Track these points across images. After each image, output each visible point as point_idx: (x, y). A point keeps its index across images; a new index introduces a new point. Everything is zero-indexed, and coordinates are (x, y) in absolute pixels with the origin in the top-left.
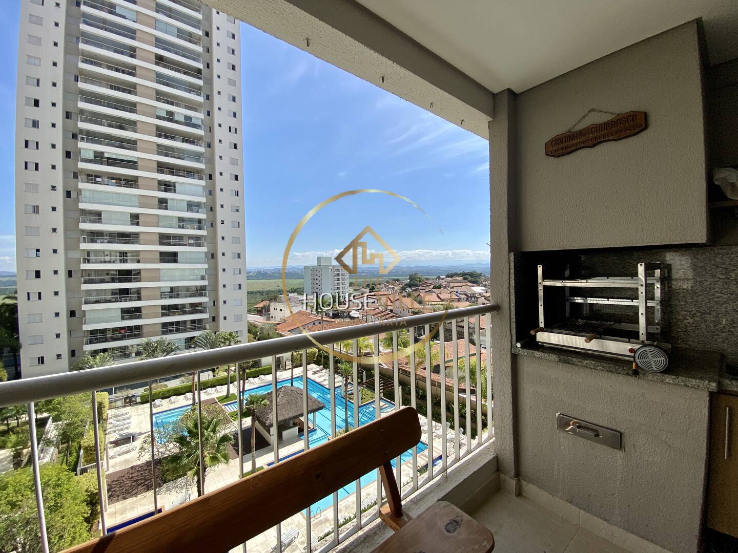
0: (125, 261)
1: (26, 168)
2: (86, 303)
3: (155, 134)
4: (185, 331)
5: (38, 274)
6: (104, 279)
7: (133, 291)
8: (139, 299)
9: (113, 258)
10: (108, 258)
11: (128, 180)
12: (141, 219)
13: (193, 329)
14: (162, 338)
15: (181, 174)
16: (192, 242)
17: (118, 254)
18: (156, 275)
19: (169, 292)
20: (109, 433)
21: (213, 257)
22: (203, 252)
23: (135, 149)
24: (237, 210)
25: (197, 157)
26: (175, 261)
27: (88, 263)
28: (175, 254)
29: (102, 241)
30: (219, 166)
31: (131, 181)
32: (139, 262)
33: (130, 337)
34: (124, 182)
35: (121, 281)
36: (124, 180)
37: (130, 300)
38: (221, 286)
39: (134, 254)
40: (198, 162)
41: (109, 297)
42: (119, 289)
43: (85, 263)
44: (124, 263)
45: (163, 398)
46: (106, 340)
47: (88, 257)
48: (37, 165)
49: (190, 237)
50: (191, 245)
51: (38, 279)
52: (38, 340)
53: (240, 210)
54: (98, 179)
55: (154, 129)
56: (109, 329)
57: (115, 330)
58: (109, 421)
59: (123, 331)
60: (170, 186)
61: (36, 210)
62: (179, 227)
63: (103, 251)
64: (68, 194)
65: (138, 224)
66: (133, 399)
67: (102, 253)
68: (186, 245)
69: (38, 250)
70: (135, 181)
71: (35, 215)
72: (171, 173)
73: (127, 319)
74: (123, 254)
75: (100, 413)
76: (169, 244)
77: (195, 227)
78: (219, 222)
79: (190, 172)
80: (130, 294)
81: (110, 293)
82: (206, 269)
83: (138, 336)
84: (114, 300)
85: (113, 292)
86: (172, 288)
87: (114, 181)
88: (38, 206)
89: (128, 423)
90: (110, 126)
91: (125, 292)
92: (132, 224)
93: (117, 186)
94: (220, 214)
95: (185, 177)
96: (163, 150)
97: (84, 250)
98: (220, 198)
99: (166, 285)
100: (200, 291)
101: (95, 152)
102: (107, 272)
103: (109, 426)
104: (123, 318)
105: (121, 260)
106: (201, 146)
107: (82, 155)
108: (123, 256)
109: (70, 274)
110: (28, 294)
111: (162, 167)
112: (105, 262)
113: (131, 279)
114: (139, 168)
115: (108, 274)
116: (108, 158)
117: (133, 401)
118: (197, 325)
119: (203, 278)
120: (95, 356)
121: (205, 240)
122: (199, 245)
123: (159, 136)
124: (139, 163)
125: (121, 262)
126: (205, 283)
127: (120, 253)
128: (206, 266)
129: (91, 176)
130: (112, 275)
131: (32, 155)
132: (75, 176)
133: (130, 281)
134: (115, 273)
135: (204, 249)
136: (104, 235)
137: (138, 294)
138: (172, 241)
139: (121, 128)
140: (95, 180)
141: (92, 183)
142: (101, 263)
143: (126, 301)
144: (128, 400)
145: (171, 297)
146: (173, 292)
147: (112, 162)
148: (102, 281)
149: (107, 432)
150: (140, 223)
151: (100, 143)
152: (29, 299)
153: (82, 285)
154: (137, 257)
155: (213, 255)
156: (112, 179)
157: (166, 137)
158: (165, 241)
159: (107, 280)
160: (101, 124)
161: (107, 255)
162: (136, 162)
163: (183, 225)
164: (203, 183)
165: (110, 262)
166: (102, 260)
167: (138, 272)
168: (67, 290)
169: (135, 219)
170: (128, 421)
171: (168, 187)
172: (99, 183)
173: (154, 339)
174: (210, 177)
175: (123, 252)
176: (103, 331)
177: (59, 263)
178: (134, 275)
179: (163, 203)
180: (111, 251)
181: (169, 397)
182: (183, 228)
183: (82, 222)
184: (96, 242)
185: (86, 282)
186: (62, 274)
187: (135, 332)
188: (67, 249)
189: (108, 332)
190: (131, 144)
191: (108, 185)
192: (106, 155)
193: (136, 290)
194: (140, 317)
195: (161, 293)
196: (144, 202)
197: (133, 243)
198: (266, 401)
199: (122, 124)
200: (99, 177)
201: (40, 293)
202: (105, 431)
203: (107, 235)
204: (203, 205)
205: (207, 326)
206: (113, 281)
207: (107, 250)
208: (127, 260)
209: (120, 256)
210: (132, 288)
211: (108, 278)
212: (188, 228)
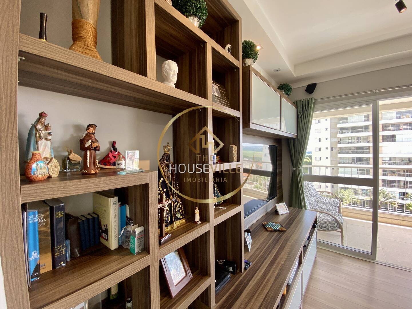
0: (359, 142)
2: (339, 163)
4: (399, 187)
5: (320, 149)
6: (348, 152)
7: (364, 158)
8: (368, 163)
9: (353, 141)
10: (350, 141)
12: (371, 117)
14: (384, 189)
16: (407, 127)
17: (356, 138)
19: (388, 161)
26: (394, 141)
27: (341, 144)
28: (394, 136)
29: (348, 132)
32: (368, 142)
35: (357, 153)
37: (363, 164)
39: (365, 138)
41: (351, 161)
42: (356, 157)
43: (339, 144)
47: (341, 141)
51: (320, 151)
61: (319, 121)
62: (397, 118)
63: (348, 137)
67: (348, 138)
68: (401, 129)
69: (320, 139)
73: (360, 174)
74: (359, 138)
76: (389, 130)
80: (362, 160)
81: (351, 160)
84: (353, 163)
85: (353, 159)
86: (391, 158)
91: (359, 159)
92: (365, 121)
97: (339, 138)
99: (387, 156)
102: (350, 148)
104: (358, 173)
105: (357, 142)
109: (332, 149)
110: (316, 157)
112: (349, 143)
115: (350, 149)
125: (357, 143)
127: (357, 137)
130: (352, 149)
133: (363, 153)
134: (354, 148)
136: (349, 129)
137: (367, 160)
138: (391, 128)
143: (360, 164)
145: (389, 164)
146: (392, 161)
148: (347, 153)
150: (369, 120)
152: (316, 160)
153: (338, 154)
154: (367, 139)
158: (386, 128)
159: (350, 152)
161: (350, 139)
163: (400, 116)
165: (351, 143)
166: (348, 142)
167: (368, 148)
168: (331, 156)
169: (366, 117)
175: (359, 137)
177: (328, 144)
178: (366, 149)
180: (352, 137)
182: (400, 118)
183: (338, 124)
184: (345, 133)
185: (340, 153)
186: (329, 149)
188: (331, 137)
193: (366, 158)
195: (383, 161)
197: (365, 132)
201: (320, 158)
206: (353, 153)
207: (350, 137)
208: (361, 141)
209: (357, 139)
210: (363, 157)
211: (350, 151)
212: (404, 118)
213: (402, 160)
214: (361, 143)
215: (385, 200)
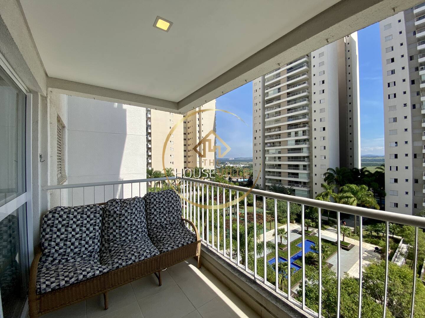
1: (389, 98)
5: (396, 156)
48: (395, 95)
51: (396, 159)
52: (396, 193)
61: (395, 120)
64: (414, 107)
69: (396, 143)
71: (394, 123)
88: (396, 118)
97: (424, 141)
107: (422, 79)
109: (415, 156)
110: (391, 167)
131: (392, 90)
132: (418, 94)
152: (391, 170)
153: (424, 163)
168: (414, 166)
177: (409, 149)
186: (411, 156)
188: (413, 141)
201: (397, 167)
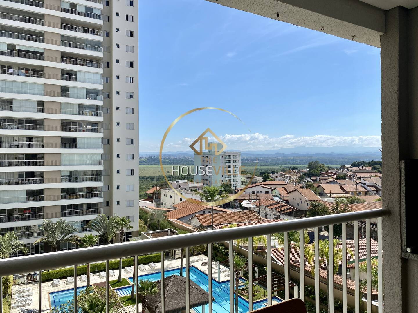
0: (30, 146)
3: (59, 26)
4: (81, 214)
6: (13, 163)
7: (38, 173)
8: (42, 182)
9: (21, 143)
10: (16, 143)
11: (35, 70)
12: (46, 106)
13: (89, 213)
14: (61, 220)
15: (81, 63)
16: (90, 128)
17: (25, 139)
18: (57, 160)
19: (68, 176)
20: (13, 308)
21: (108, 143)
22: (99, 138)
23: (42, 41)
24: (132, 97)
25: (96, 46)
26: (75, 146)
28: (74, 140)
29: (12, 127)
30: (116, 53)
31: (39, 71)
32: (43, 147)
33: (34, 217)
34: (32, 72)
35: (27, 164)
36: (32, 70)
37: (35, 183)
38: (115, 172)
39: (39, 139)
40: (97, 51)
41: (16, 179)
42: (25, 172)
44: (30, 147)
45: (61, 278)
46: (12, 220)
49: (89, 123)
50: (89, 131)
53: (134, 97)
54: (10, 70)
55: (59, 22)
56: (16, 210)
57: (20, 210)
58: (13, 296)
59: (27, 212)
60: (71, 74)
62: (79, 114)
63: (13, 137)
65: (43, 111)
66: (35, 277)
67: (12, 139)
68: (84, 131)
70: (42, 71)
72: (73, 63)
73: (31, 201)
74: (30, 139)
75: (6, 289)
76: (69, 130)
77: (93, 113)
78: (115, 108)
79: (89, 61)
80: (35, 177)
81: (18, 176)
82: (102, 154)
83: (40, 217)
84: (20, 182)
85: (21, 175)
86: (71, 172)
87: (24, 71)
89: (30, 300)
90: (21, 20)
91: (30, 175)
92: (38, 111)
93: (26, 76)
94: (116, 100)
95: (84, 65)
96: (67, 41)
98: (116, 85)
99: (65, 169)
100: (96, 176)
101: (8, 45)
102: (16, 156)
103: (13, 301)
104: (28, 200)
105: (27, 145)
106: (100, 35)
108: (30, 141)
111: (65, 57)
112: (14, 147)
113: (36, 163)
114: (45, 58)
115: (16, 158)
116: (19, 50)
117: (34, 279)
118: (92, 208)
119: (99, 163)
120: (4, 234)
121: (102, 127)
122: (96, 131)
123: (63, 27)
124: (46, 54)
125: (27, 147)
126: (100, 168)
127: (27, 138)
128: (102, 151)
129: (4, 67)
130: (20, 158)
133: (35, 164)
134: (22, 156)
135: (101, 135)
136: (15, 121)
137: (42, 177)
138: (72, 127)
139: (31, 21)
140: (8, 71)
141: (5, 74)
142: (11, 147)
143: (31, 183)
144: (30, 278)
145: (70, 181)
146: (72, 176)
147: (23, 53)
148: (11, 164)
149: (11, 307)
150: (45, 110)
151: (12, 36)
154: (41, 142)
155: (108, 140)
156: (22, 69)
157: (69, 28)
158: (66, 127)
159: (15, 163)
160: (13, 19)
161: (16, 140)
162: (42, 53)
163: (82, 112)
164: (101, 71)
165: (18, 147)
166: (12, 145)
167: (42, 156)
169: (41, 106)
170: (29, 298)
171: (70, 75)
172: (11, 74)
173: (55, 220)
174: (108, 65)
175: (30, 138)
176: (11, 211)
178: (39, 159)
179: (65, 91)
180: (19, 137)
181: (65, 278)
182: (82, 114)
184: (7, 128)
187: (38, 213)
189: (14, 212)
190: (38, 37)
191: (18, 75)
192: (17, 48)
193: (40, 173)
194: (42, 199)
195: (62, 176)
196: (48, 90)
197: (38, 129)
198: (156, 288)
199: (31, 18)
200: (11, 68)
202: (10, 305)
203: (16, 122)
204: (100, 93)
205: (102, 210)
206: (20, 165)
207: (16, 136)
208: (32, 145)
209: (27, 141)
210: (36, 172)
211: (16, 161)
212: (86, 115)
213: (85, 175)
214: (32, 147)
215: (63, 237)
